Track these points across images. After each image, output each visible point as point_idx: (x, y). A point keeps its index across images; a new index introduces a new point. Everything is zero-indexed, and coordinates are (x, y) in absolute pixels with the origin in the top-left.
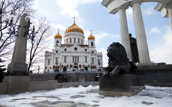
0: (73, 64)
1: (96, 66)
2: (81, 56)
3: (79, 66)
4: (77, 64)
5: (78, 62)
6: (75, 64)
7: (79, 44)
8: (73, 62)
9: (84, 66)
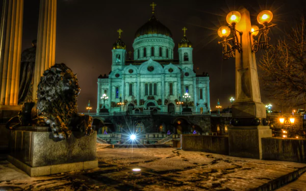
0: (145, 99)
1: (193, 102)
2: (161, 82)
3: (158, 101)
4: (153, 98)
5: (155, 94)
6: (149, 98)
7: (161, 58)
8: (146, 94)
9: (166, 101)
